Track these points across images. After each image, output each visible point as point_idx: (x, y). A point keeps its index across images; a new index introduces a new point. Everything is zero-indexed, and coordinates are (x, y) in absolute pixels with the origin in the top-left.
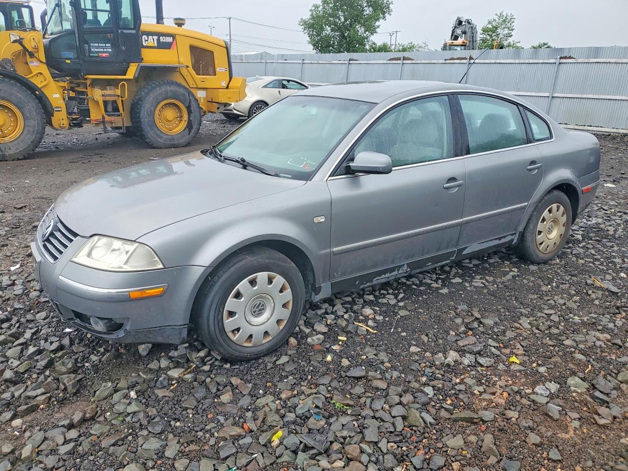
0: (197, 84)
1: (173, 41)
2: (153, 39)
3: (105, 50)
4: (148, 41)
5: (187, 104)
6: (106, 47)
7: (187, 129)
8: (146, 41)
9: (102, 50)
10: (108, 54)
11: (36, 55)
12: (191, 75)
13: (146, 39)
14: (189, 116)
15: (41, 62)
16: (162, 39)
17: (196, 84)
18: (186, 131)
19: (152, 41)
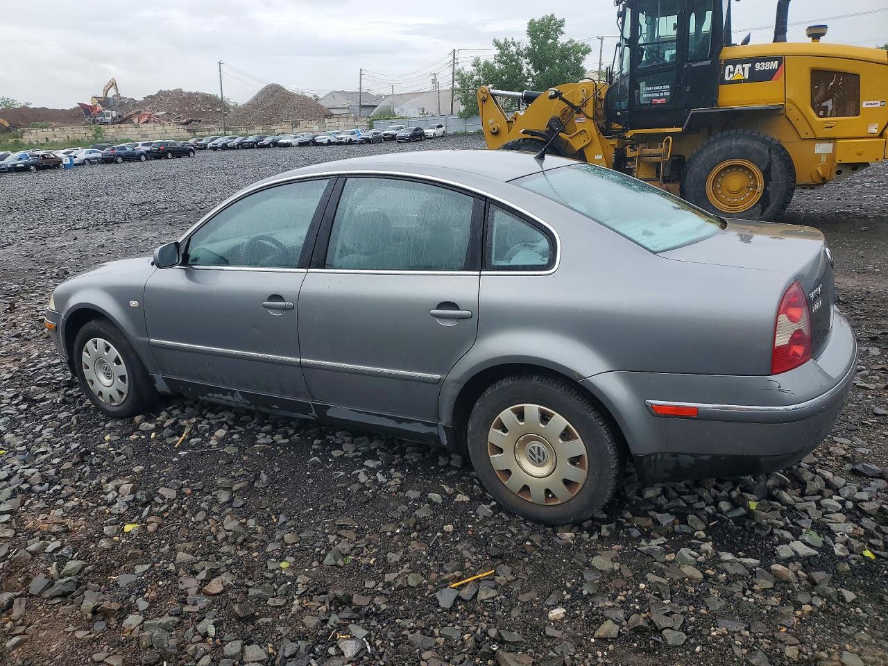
0: (816, 131)
1: (779, 65)
2: (743, 69)
3: (661, 94)
4: (733, 73)
5: (764, 167)
6: (663, 91)
7: (760, 206)
8: (730, 73)
9: (658, 95)
10: (664, 100)
11: (583, 109)
12: (805, 117)
13: (732, 70)
14: (766, 185)
15: (588, 117)
16: (758, 67)
17: (814, 133)
18: (756, 208)
19: (742, 72)
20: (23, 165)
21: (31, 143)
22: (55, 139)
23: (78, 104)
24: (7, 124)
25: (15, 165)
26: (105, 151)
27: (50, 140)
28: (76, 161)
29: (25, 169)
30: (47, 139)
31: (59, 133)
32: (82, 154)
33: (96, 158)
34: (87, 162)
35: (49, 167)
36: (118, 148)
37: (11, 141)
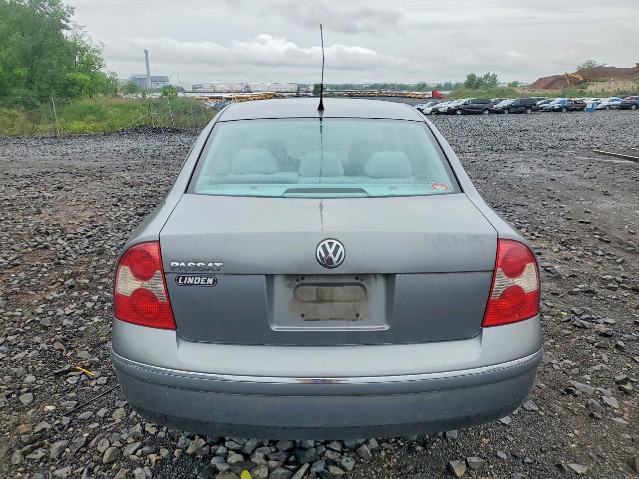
20: (558, 107)
21: (591, 92)
22: (609, 90)
23: (636, 64)
24: (581, 79)
25: (553, 107)
26: (624, 100)
27: (605, 90)
28: (599, 106)
29: (559, 110)
30: (603, 90)
31: (614, 86)
32: (605, 102)
33: (616, 105)
34: (607, 108)
35: (576, 110)
36: (636, 98)
37: (579, 90)
